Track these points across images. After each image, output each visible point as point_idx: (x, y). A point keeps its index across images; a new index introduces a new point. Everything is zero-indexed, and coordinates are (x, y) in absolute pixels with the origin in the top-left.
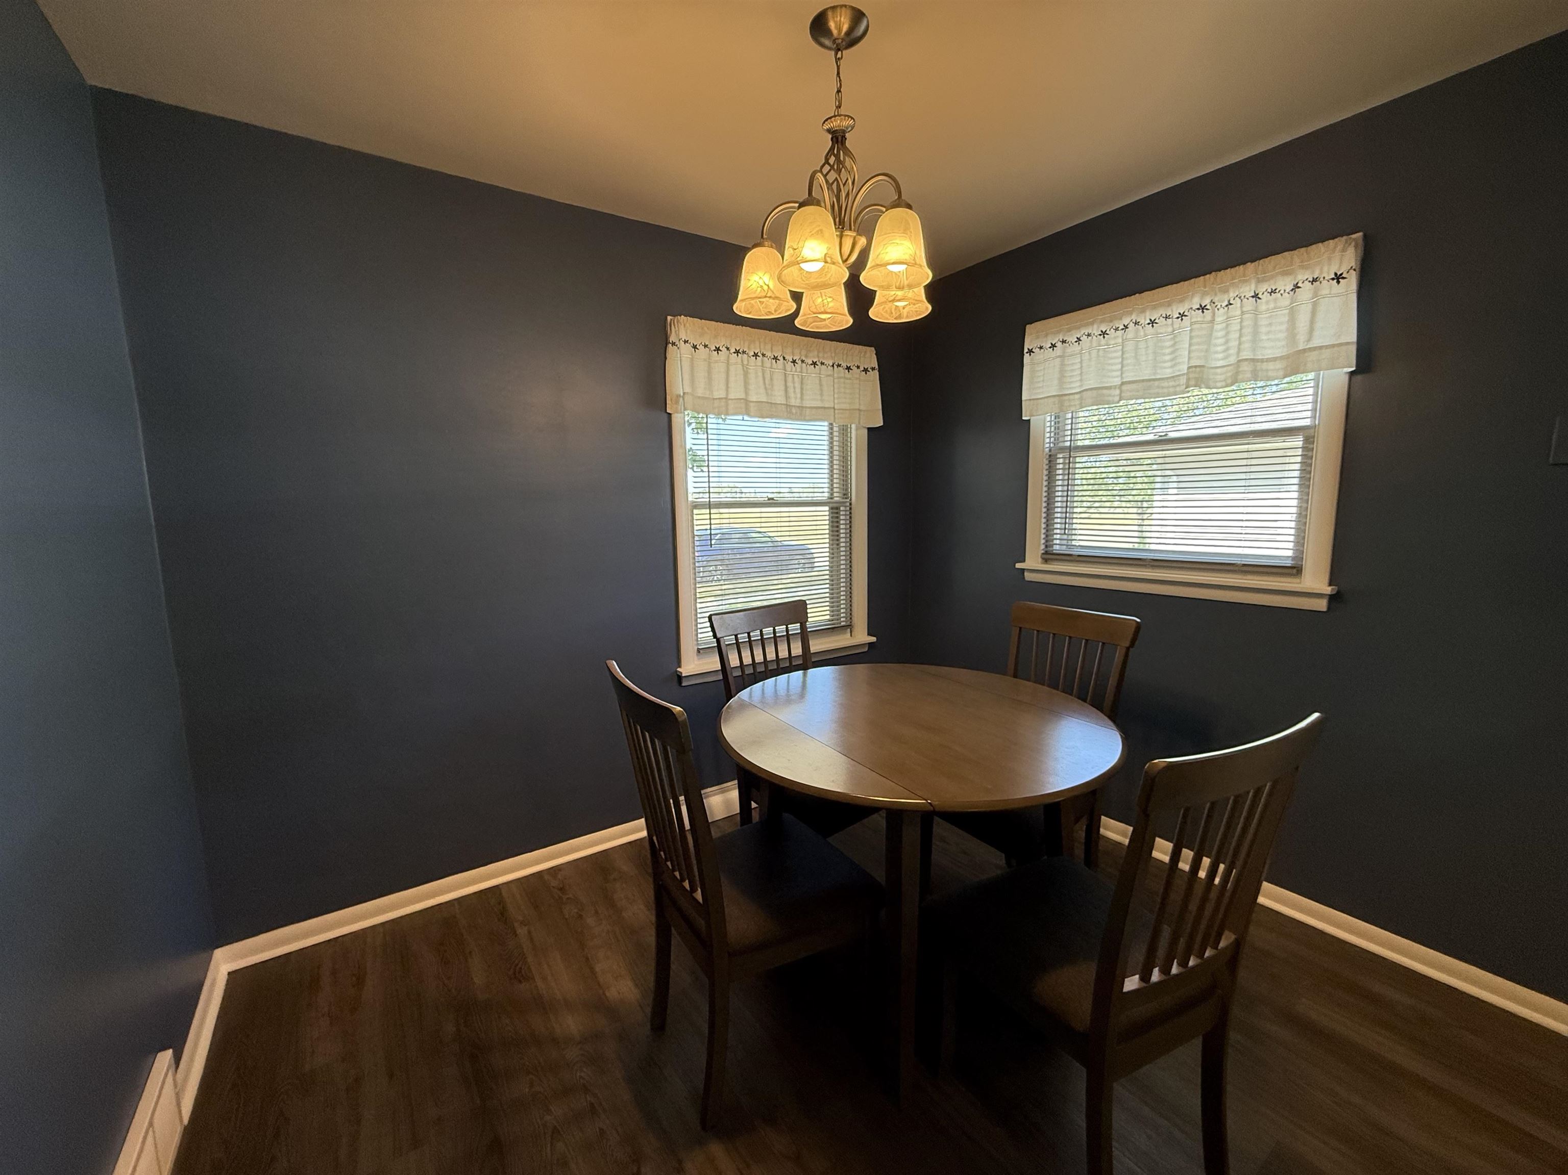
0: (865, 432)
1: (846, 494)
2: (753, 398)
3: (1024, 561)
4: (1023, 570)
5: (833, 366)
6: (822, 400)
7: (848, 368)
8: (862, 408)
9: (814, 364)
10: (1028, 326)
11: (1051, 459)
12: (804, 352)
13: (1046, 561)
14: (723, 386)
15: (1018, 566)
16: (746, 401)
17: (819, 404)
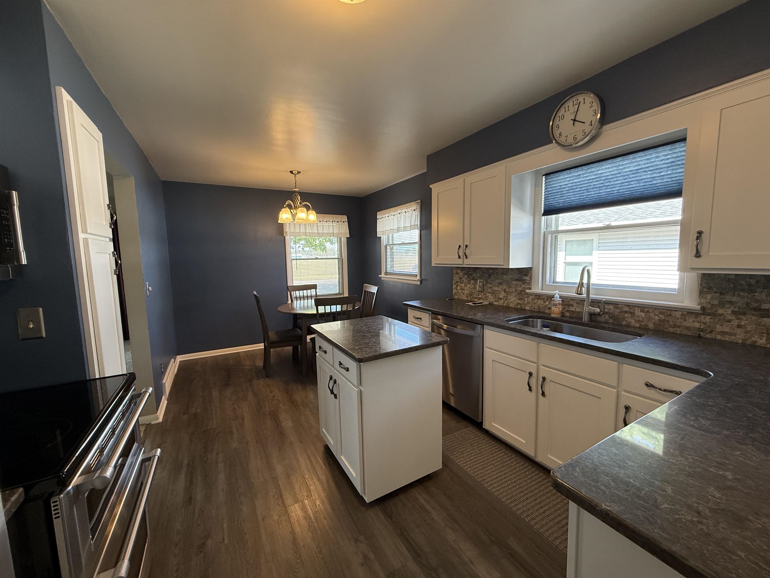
0: (346, 239)
1: (341, 256)
2: (308, 231)
3: (381, 275)
4: (381, 277)
5: (333, 221)
6: (329, 231)
7: (338, 222)
8: (342, 232)
9: (326, 221)
10: (378, 212)
11: (386, 247)
12: (323, 219)
13: (386, 275)
14: (298, 229)
15: (379, 276)
16: (306, 232)
17: (328, 232)
